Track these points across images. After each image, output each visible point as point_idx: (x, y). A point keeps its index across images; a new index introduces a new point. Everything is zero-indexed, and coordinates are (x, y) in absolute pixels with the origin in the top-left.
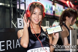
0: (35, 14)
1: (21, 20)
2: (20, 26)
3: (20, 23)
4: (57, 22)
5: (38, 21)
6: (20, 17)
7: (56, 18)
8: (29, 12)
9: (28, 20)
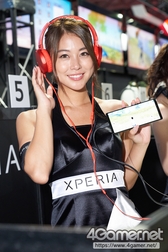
0: (65, 56)
1: (20, 83)
2: (18, 100)
3: (17, 90)
4: (137, 86)
5: (81, 78)
6: (16, 72)
7: (130, 73)
8: (46, 54)
9: (47, 85)
